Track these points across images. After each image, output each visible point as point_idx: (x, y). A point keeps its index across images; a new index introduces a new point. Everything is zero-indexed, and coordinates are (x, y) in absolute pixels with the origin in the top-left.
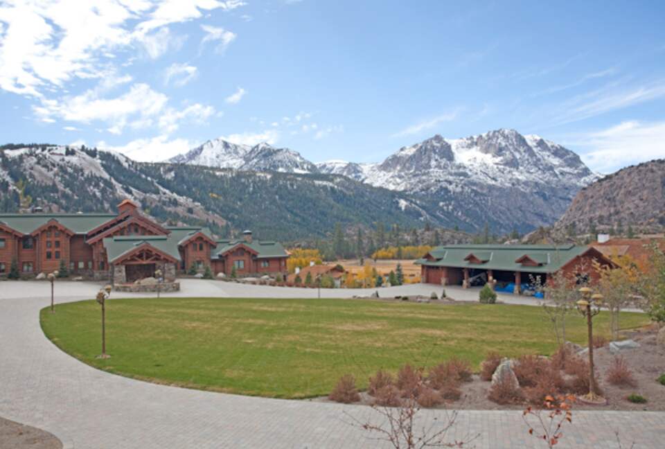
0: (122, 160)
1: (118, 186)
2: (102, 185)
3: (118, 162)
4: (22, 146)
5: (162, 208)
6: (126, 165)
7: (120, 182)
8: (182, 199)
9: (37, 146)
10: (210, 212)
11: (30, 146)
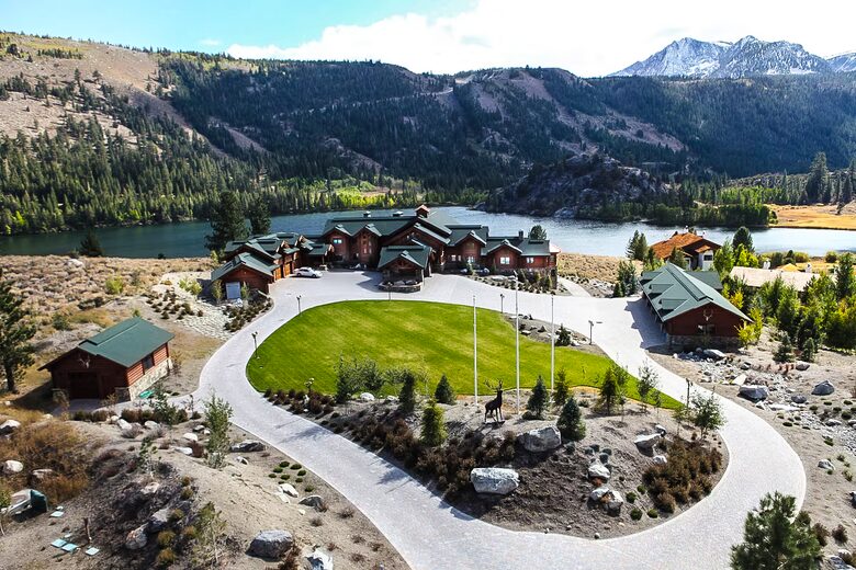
0: (567, 79)
1: (561, 110)
2: (544, 108)
3: (563, 81)
4: (469, 73)
5: (607, 132)
6: (570, 83)
7: (564, 105)
8: (630, 122)
9: (484, 72)
10: (664, 135)
11: (479, 72)
